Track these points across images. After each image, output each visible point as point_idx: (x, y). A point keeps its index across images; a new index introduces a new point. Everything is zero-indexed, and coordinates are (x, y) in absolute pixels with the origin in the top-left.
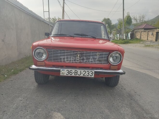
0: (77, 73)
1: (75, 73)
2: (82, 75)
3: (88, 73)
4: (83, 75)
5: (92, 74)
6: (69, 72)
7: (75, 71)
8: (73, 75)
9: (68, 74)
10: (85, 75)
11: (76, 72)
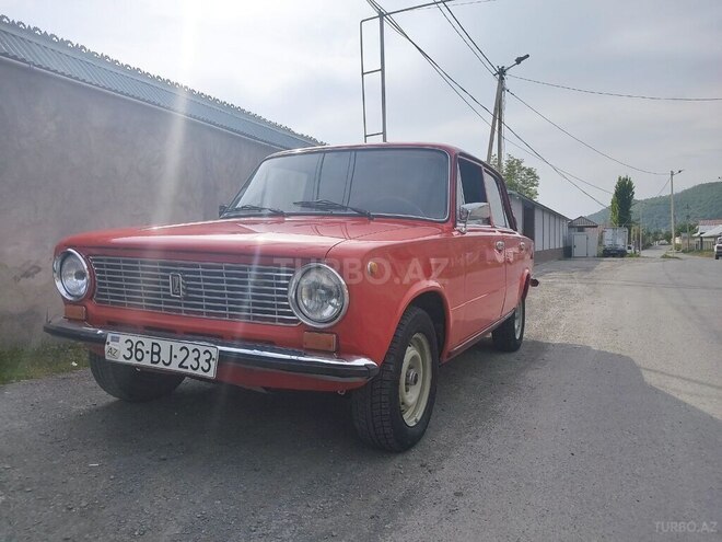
0: (158, 354)
1: (153, 353)
2: (174, 367)
3: (197, 359)
4: (180, 366)
5: (208, 361)
6: (133, 350)
7: (153, 344)
8: (146, 362)
9: (128, 354)
10: (187, 368)
11: (156, 349)
